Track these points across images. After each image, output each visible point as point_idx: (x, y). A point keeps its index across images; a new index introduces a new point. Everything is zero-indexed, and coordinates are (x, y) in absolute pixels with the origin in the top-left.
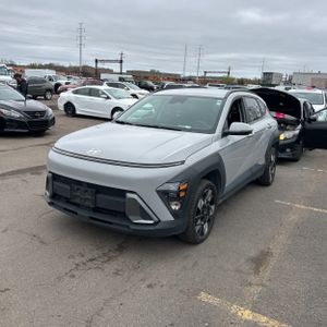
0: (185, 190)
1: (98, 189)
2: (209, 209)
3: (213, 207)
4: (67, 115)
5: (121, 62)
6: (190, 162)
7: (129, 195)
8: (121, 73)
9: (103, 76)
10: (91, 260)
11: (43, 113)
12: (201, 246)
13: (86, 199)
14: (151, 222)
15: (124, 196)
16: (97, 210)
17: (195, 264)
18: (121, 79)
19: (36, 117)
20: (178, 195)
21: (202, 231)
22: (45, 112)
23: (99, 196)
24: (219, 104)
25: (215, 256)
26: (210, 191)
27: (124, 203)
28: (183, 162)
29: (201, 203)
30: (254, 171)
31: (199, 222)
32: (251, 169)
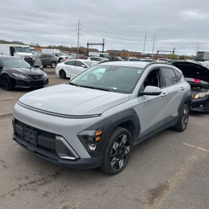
0: (100, 135)
1: (39, 132)
2: (124, 149)
3: (128, 148)
4: (61, 78)
5: (103, 45)
6: (105, 115)
7: (58, 138)
8: (103, 52)
9: (90, 54)
10: (32, 182)
11: (40, 76)
12: (116, 177)
13: (31, 139)
14: (73, 158)
15: (54, 138)
16: (38, 146)
17: (106, 192)
18: (101, 56)
19: (36, 79)
20: (94, 139)
21: (117, 165)
22: (41, 75)
23: (39, 137)
24: (139, 72)
25: (123, 186)
26: (125, 136)
27: (54, 143)
28: (100, 115)
29: (116, 145)
30: (167, 121)
31: (114, 159)
32: (165, 120)
